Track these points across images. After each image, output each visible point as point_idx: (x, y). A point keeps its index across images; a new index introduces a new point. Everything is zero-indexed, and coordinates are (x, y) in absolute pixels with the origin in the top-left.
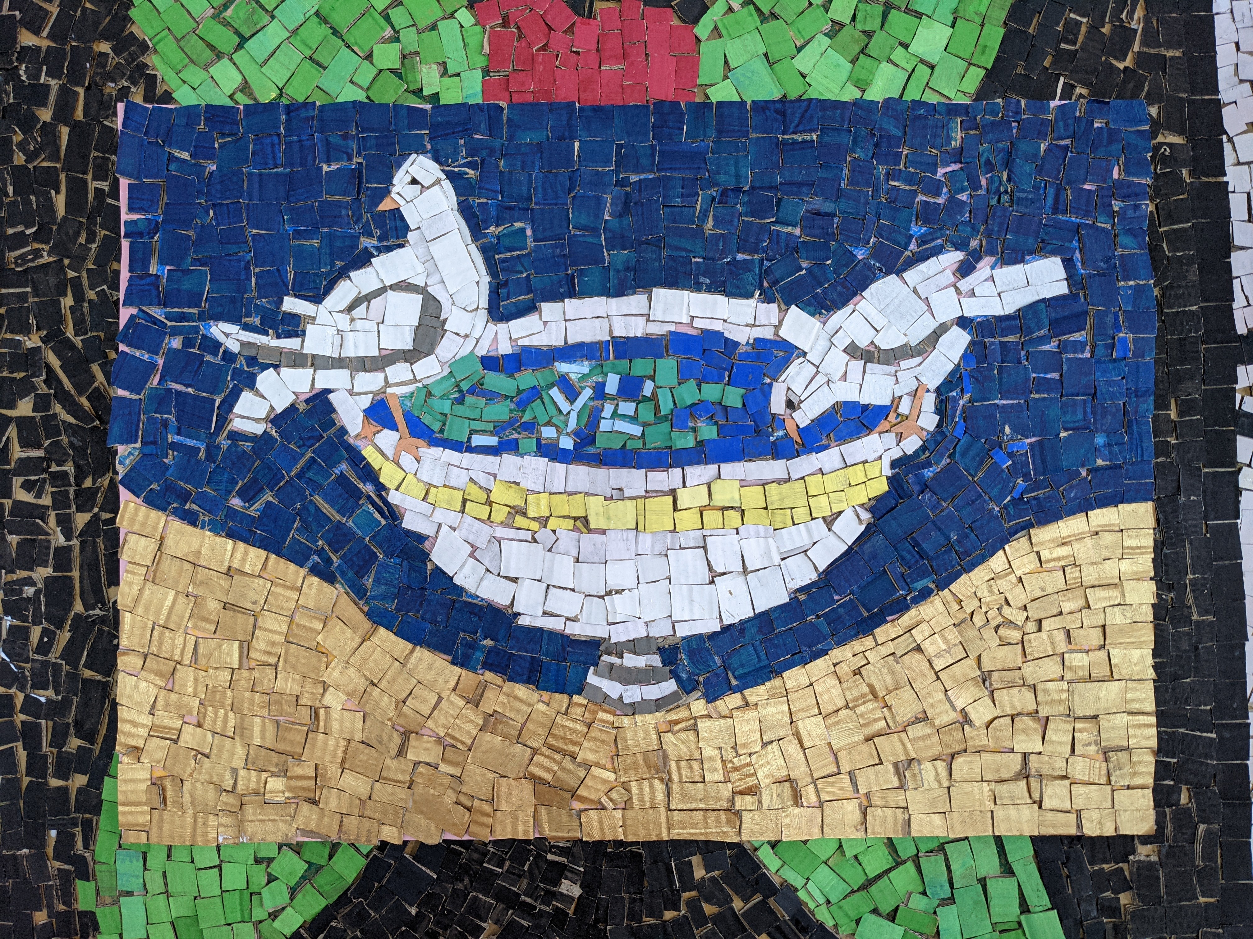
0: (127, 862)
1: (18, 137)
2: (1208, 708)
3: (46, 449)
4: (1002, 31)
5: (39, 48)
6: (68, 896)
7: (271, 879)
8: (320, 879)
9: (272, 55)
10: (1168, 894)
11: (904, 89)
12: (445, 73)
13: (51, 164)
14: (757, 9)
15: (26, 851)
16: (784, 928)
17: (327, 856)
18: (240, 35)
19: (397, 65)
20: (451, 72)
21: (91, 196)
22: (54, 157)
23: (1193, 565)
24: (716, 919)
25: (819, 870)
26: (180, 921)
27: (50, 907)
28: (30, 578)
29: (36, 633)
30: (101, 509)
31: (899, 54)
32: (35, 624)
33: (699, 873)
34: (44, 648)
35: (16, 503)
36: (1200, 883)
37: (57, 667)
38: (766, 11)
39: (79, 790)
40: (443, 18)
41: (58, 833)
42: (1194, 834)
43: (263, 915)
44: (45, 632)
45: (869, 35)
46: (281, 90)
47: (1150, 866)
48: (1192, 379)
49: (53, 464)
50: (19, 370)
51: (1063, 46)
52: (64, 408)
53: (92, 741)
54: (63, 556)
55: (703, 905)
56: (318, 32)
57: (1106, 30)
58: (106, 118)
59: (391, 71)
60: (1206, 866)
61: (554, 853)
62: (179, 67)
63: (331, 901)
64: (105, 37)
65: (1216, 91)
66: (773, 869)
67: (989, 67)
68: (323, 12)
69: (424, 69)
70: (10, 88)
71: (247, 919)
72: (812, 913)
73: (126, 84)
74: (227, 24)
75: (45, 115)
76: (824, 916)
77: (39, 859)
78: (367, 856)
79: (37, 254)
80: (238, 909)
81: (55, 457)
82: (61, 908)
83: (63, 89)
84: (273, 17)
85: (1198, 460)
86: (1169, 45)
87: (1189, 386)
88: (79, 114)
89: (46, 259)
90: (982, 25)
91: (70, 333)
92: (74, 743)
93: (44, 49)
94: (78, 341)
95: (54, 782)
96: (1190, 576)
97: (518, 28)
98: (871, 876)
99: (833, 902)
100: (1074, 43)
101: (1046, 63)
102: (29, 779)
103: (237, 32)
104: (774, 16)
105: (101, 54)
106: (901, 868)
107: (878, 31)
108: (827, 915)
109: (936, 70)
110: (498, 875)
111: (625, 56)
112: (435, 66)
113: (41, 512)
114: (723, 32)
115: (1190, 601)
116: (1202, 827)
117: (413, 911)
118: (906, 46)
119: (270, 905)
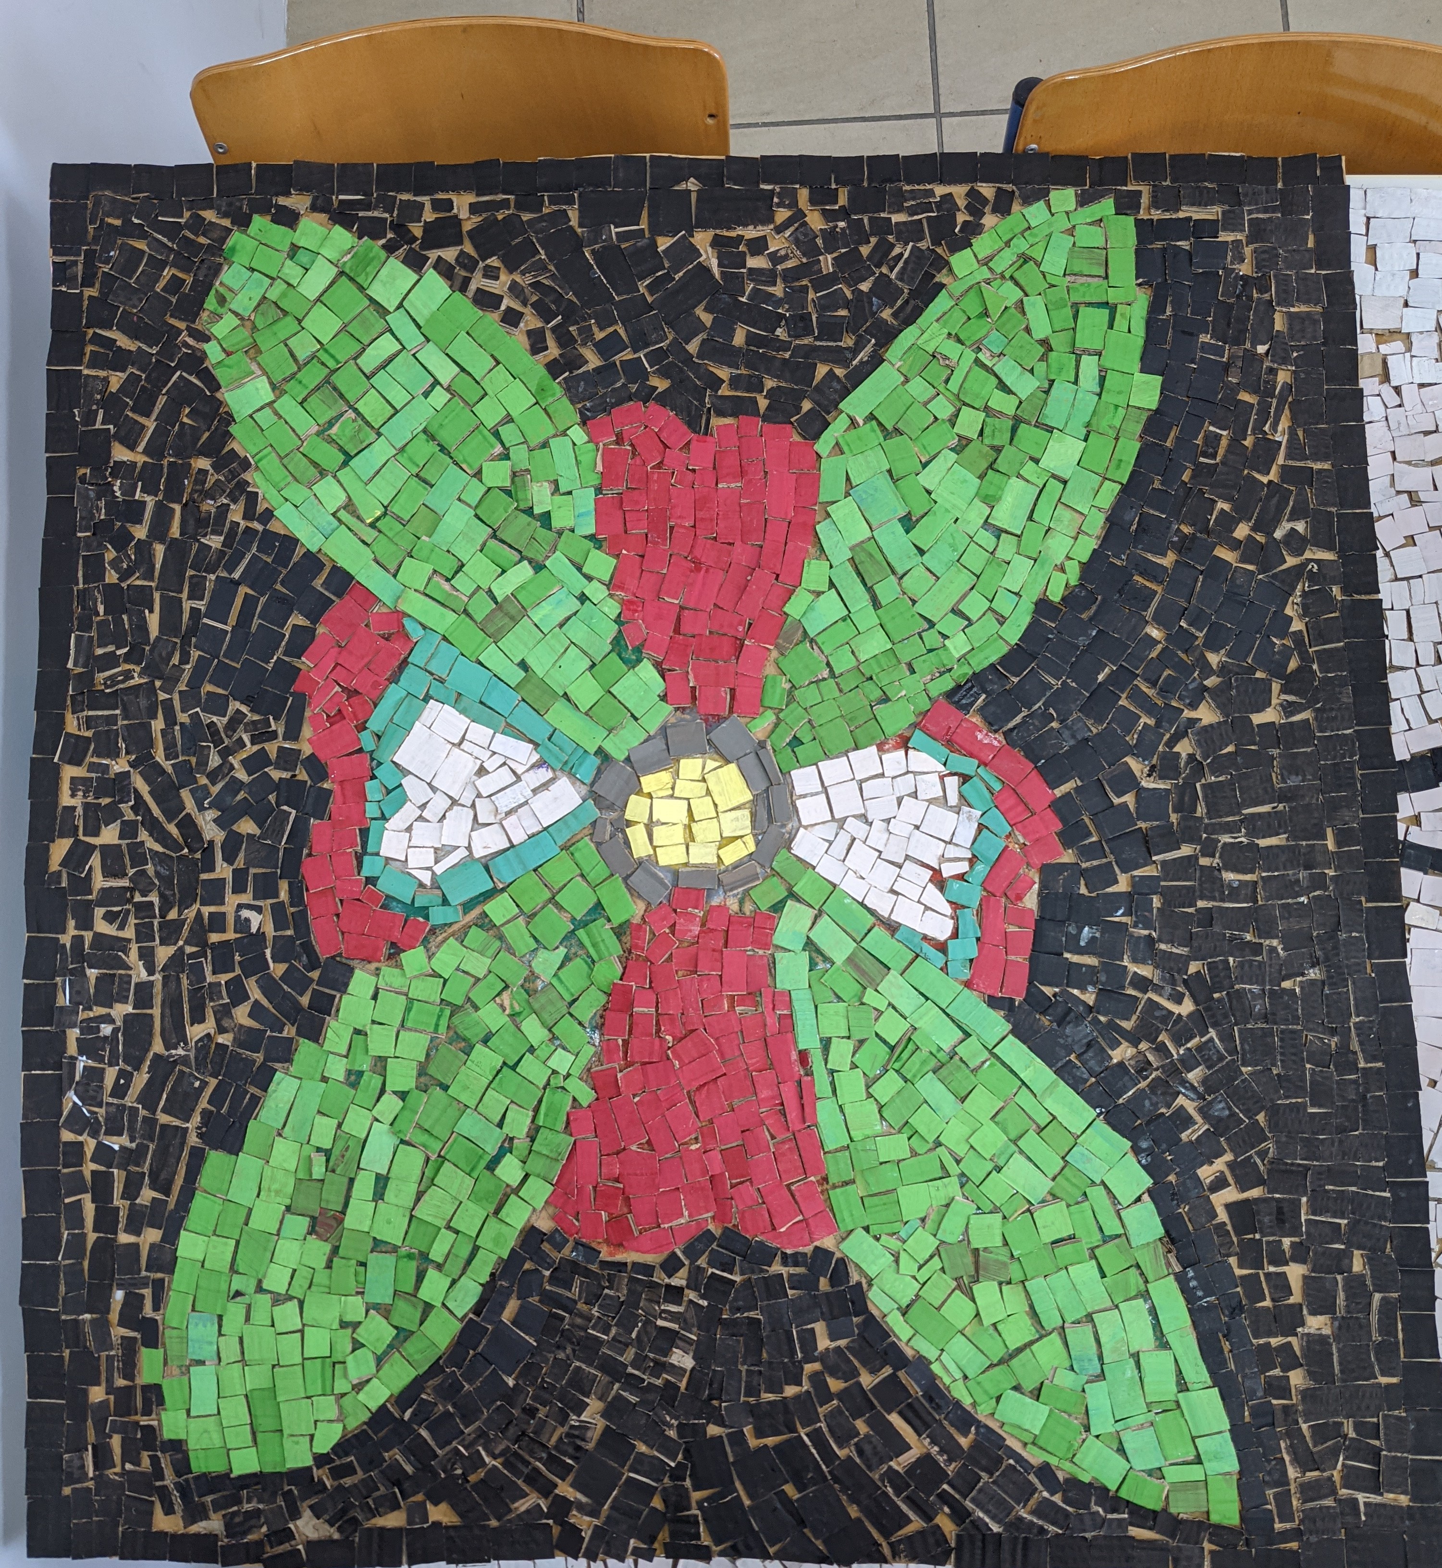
0: (200, 1326)
1: (110, 554)
2: (1381, 1164)
3: (131, 880)
4: (1138, 445)
5: (134, 464)
6: (130, 1368)
7: (357, 1345)
8: (410, 1347)
9: (378, 472)
10: (1342, 1371)
11: (1035, 505)
12: (556, 490)
13: (146, 583)
14: (880, 424)
15: (87, 1316)
16: (917, 1406)
17: (418, 1321)
18: (346, 453)
19: (508, 483)
20: (562, 490)
21: (186, 616)
22: (149, 576)
23: (1356, 1005)
24: (841, 1395)
25: (955, 1340)
26: (256, 1393)
27: (110, 1381)
28: (109, 1015)
29: (111, 1075)
30: (187, 942)
31: (1029, 470)
32: (111, 1065)
33: (823, 1343)
34: (119, 1091)
35: (98, 936)
36: (1377, 1359)
37: (134, 1111)
38: (889, 427)
39: (152, 1246)
40: (555, 436)
41: (127, 1295)
42: (1370, 1304)
43: (347, 1388)
44: (122, 1074)
45: (998, 450)
46: (386, 507)
47: (1322, 1340)
48: (1349, 807)
49: (137, 894)
50: (105, 796)
51: (1202, 459)
52: (151, 835)
53: (167, 1192)
54: (144, 990)
55: (828, 1380)
56: (424, 449)
57: (1248, 442)
58: (205, 535)
59: (500, 489)
60: (1383, 1341)
61: (665, 1319)
62: (282, 485)
63: (421, 1371)
64: (203, 453)
65: (1368, 505)
66: (904, 1339)
67: (1125, 482)
68: (431, 429)
69: (535, 487)
70: (102, 504)
71: (329, 1391)
72: (948, 1388)
73: (225, 501)
74: (331, 441)
75: (140, 532)
76: (960, 1393)
77: (102, 1326)
78: (461, 1320)
79: (128, 675)
80: (319, 1381)
81: (141, 887)
82: (120, 1382)
83: (159, 505)
84: (379, 434)
85: (1359, 894)
86: (1316, 458)
87: (1346, 814)
88: (175, 531)
89: (137, 680)
90: (1117, 439)
91: (159, 756)
92: (147, 1195)
93: (139, 465)
94: (168, 766)
95: (124, 1238)
96: (1355, 1019)
97: (632, 445)
98: (1012, 1347)
99: (970, 1376)
100: (1214, 456)
101: (1186, 477)
102: (96, 1235)
103: (341, 449)
104: (898, 431)
105: (200, 471)
106: (1045, 1340)
107: (1007, 446)
108: (965, 1392)
109: (1069, 484)
110: (601, 1342)
111: (743, 473)
112: (546, 484)
113: (123, 944)
114: (845, 449)
115: (1355, 1045)
116: (1377, 1296)
117: (511, 1382)
118: (1037, 461)
119: (355, 1376)
